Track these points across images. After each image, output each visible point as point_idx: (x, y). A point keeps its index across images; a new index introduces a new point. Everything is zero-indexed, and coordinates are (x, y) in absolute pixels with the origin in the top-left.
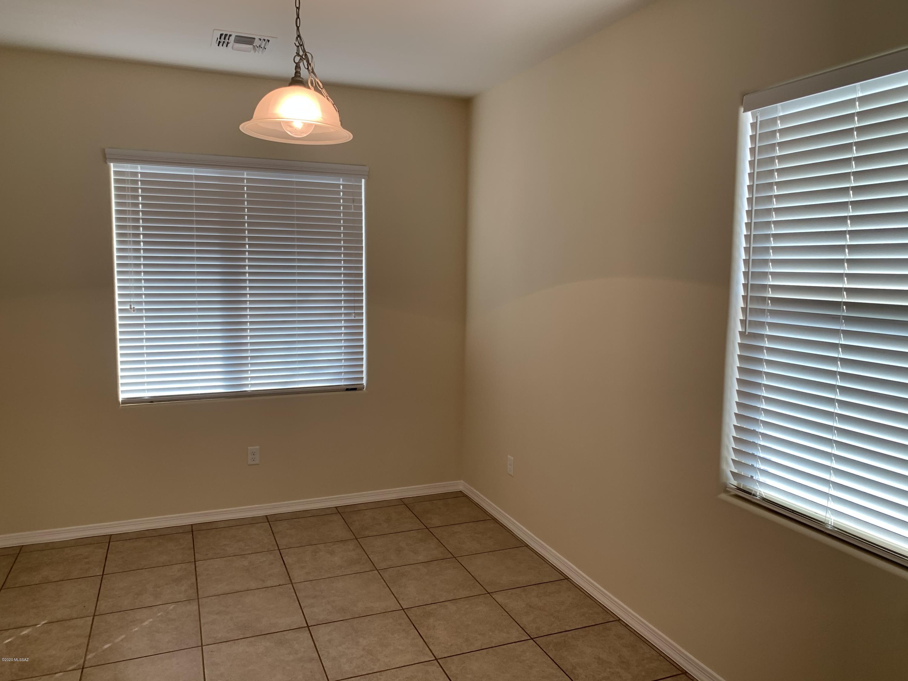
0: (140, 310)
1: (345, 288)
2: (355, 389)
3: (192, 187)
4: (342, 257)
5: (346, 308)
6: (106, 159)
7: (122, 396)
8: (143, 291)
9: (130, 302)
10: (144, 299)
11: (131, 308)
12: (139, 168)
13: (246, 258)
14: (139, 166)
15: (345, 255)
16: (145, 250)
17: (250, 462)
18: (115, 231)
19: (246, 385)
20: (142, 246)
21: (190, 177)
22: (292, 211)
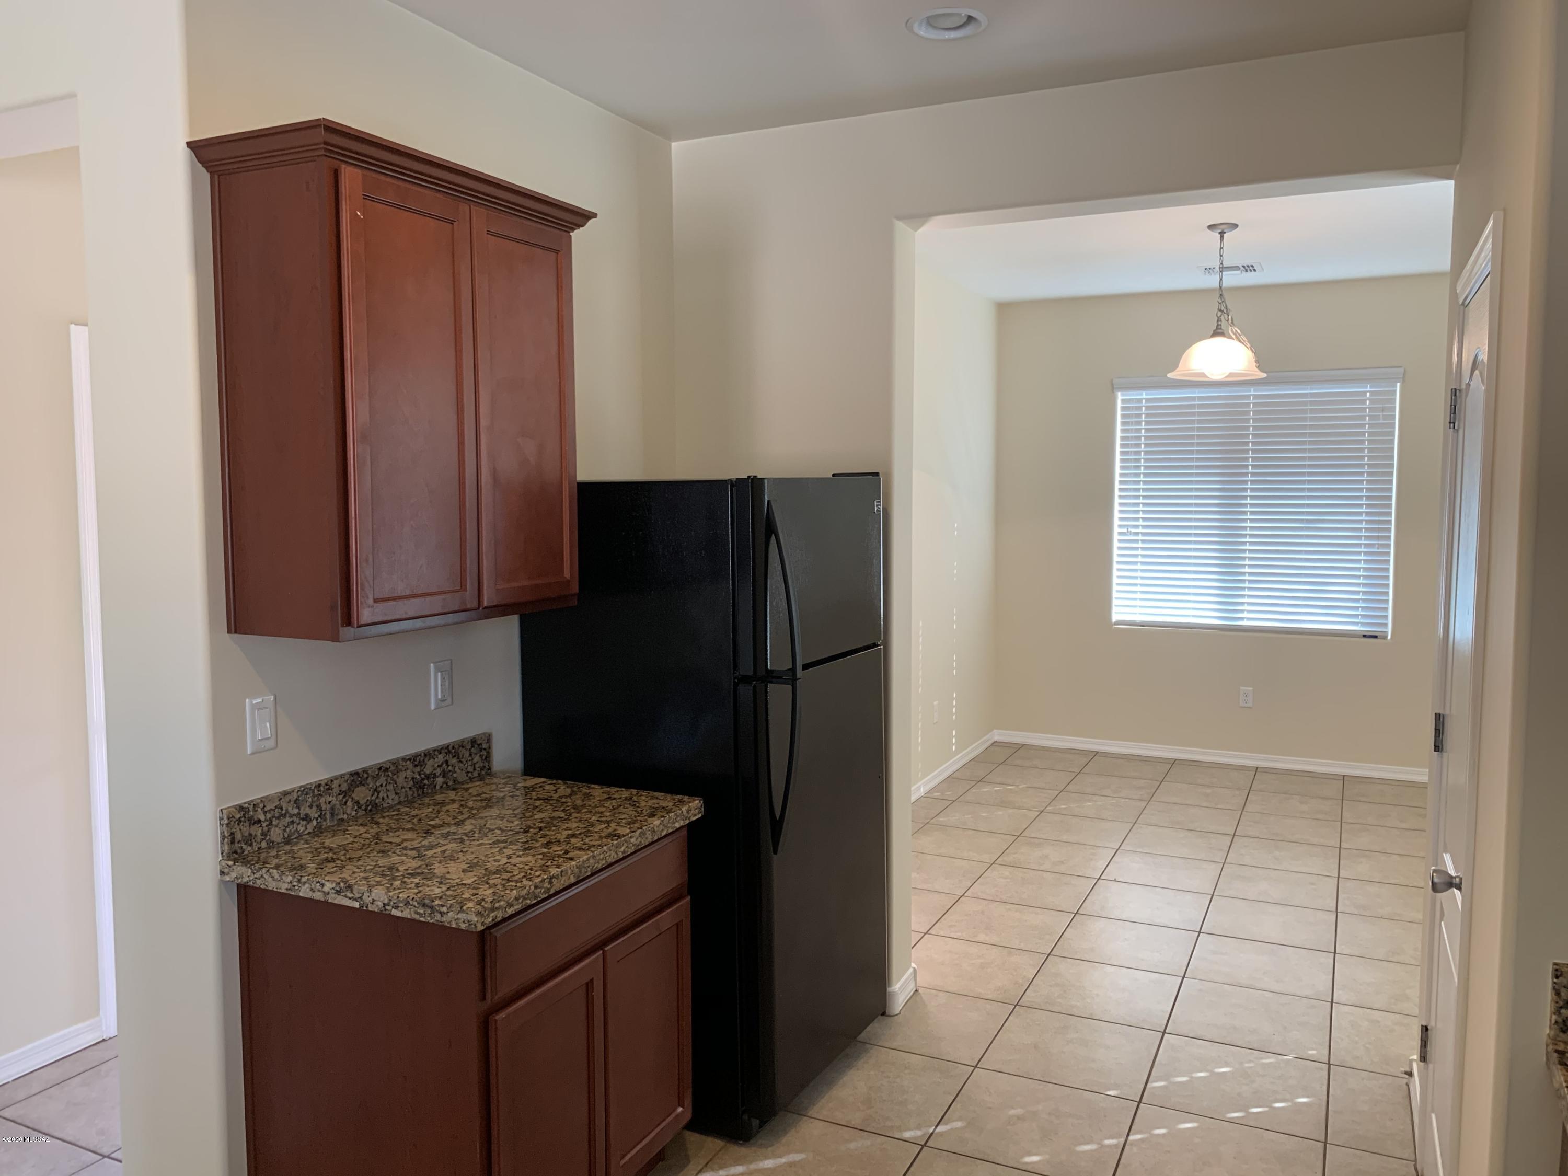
0: (1137, 534)
1: (1367, 514)
2: (1376, 637)
3: (1195, 409)
4: (1365, 477)
5: (1367, 537)
6: (1113, 388)
7: (1115, 618)
8: (1141, 508)
9: (1128, 526)
10: (1141, 523)
11: (1128, 532)
12: (1144, 395)
13: (1247, 488)
14: (1144, 393)
15: (1369, 474)
16: (1145, 475)
17: (1242, 704)
18: (1118, 457)
19: (1242, 619)
20: (1142, 471)
21: (1193, 399)
22: (1304, 427)
